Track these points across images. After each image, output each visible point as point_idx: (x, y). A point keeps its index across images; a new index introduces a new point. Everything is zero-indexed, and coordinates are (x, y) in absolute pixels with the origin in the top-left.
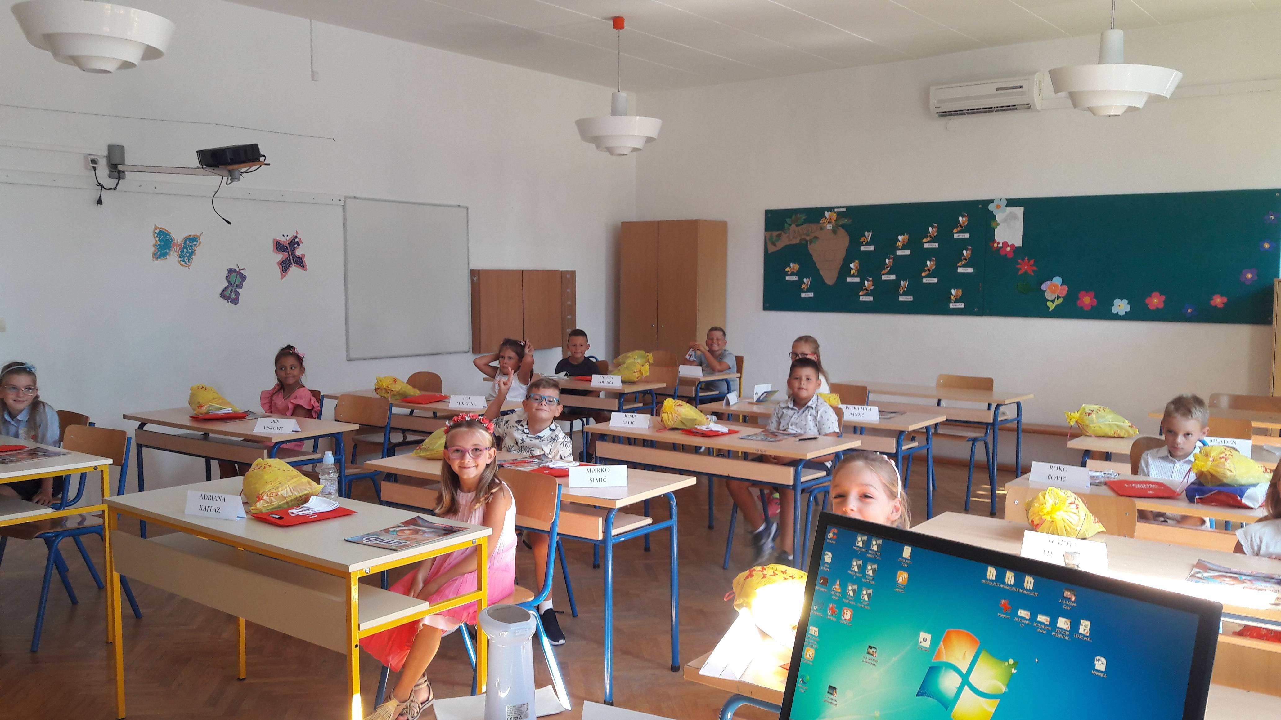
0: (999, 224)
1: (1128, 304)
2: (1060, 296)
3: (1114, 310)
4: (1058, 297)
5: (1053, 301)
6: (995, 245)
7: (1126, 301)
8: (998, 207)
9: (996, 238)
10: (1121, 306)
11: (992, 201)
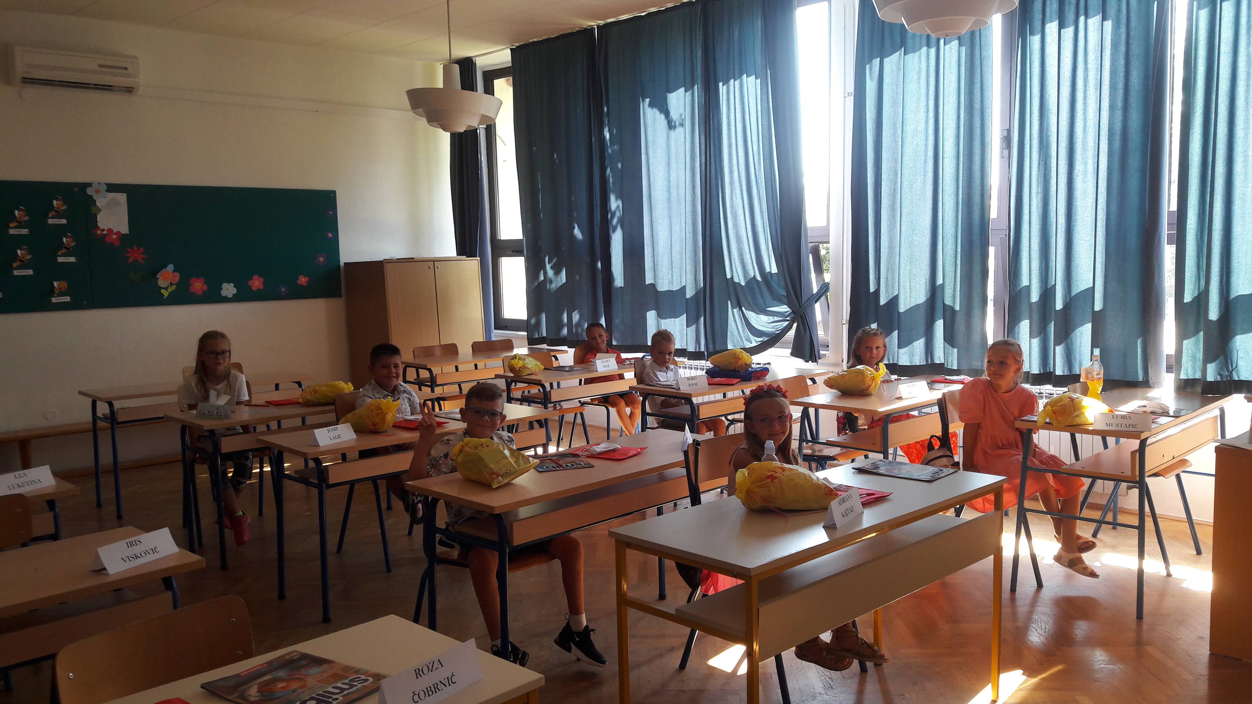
0: (100, 210)
1: (234, 287)
2: (173, 283)
3: (224, 293)
4: (171, 284)
5: (166, 289)
6: (99, 232)
7: (232, 285)
8: (97, 191)
9: (99, 224)
10: (229, 290)
11: (90, 185)
